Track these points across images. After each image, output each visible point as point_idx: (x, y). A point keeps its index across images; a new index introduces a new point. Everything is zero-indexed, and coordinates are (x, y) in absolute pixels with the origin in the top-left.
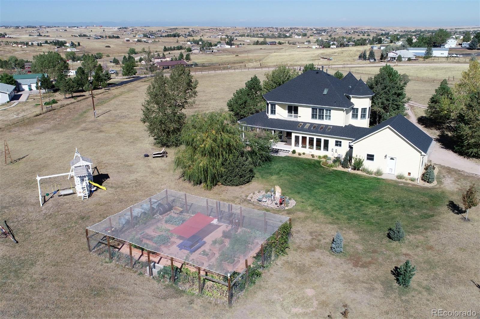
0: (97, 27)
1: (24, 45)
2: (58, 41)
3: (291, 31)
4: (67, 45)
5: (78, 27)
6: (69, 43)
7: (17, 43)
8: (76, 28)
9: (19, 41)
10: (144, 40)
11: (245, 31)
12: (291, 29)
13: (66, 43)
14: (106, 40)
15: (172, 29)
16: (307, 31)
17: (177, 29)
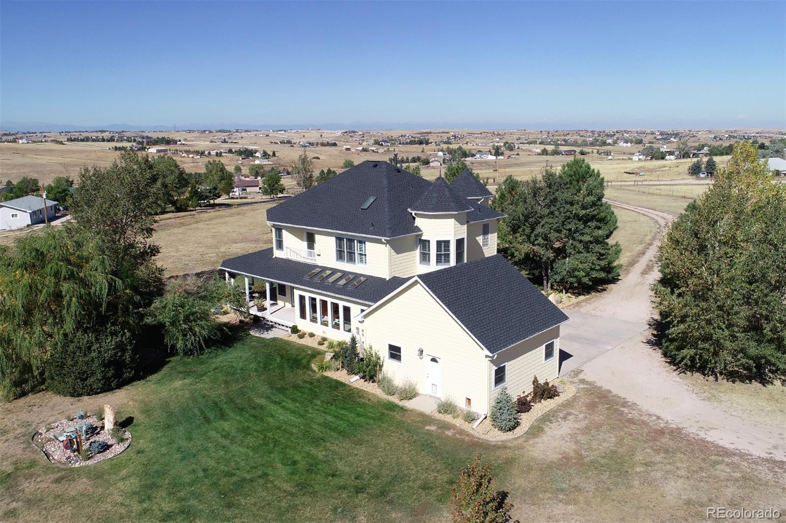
0: (312, 131)
1: (197, 155)
2: (247, 149)
3: (617, 135)
4: (257, 154)
5: (285, 131)
6: (260, 152)
7: (188, 152)
8: (283, 132)
9: (192, 149)
10: (372, 149)
11: (540, 136)
12: (617, 132)
13: (256, 152)
14: (317, 149)
15: (423, 133)
16: (645, 135)
17: (430, 133)
